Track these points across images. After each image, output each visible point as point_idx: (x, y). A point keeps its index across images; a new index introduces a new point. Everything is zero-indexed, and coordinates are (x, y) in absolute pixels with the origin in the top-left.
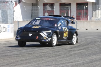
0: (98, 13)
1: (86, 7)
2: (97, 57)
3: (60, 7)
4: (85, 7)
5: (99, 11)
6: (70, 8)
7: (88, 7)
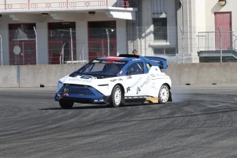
0: (141, 46)
1: (112, 30)
2: (136, 152)
3: (49, 33)
4: (110, 31)
5: (143, 41)
6: (74, 34)
7: (115, 31)
